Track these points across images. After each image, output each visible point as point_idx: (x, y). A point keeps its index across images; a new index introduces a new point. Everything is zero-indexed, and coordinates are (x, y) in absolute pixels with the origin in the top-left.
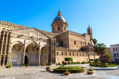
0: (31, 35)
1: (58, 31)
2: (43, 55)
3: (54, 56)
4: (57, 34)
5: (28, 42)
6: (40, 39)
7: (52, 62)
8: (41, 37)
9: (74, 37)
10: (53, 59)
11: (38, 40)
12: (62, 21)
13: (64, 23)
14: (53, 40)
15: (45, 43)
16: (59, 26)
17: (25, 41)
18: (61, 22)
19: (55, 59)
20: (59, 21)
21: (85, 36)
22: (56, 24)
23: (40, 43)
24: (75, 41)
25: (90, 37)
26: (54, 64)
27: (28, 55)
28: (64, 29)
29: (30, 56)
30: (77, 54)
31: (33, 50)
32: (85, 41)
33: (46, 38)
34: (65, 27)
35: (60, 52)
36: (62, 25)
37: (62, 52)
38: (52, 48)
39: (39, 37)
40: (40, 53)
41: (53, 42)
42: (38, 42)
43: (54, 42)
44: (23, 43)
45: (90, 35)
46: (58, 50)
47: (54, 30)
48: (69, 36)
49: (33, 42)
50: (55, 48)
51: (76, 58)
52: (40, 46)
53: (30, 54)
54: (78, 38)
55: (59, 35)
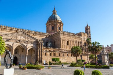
0: (19, 38)
1: (51, 31)
2: (32, 56)
3: (41, 57)
4: (50, 34)
5: (16, 45)
6: (28, 41)
7: (38, 62)
8: (28, 40)
9: (67, 37)
10: (39, 59)
11: (25, 42)
12: (56, 19)
13: (58, 22)
14: (40, 42)
15: (32, 45)
16: (53, 26)
17: (13, 44)
18: (55, 22)
19: (41, 59)
20: (53, 21)
21: (81, 36)
22: (50, 23)
23: (27, 45)
24: (68, 42)
25: (88, 36)
26: (40, 64)
27: (18, 55)
28: (58, 29)
29: (20, 56)
30: (68, 55)
31: (23, 51)
32: (80, 41)
33: (34, 41)
34: (59, 26)
35: (48, 53)
36: (57, 24)
37: (50, 52)
38: (39, 50)
39: (26, 40)
40: (27, 54)
41: (40, 43)
42: (25, 45)
43: (42, 44)
44: (12, 45)
45: (88, 34)
46: (46, 51)
47: (48, 30)
48: (61, 36)
49: (20, 44)
50: (42, 49)
51: (66, 58)
52: (28, 47)
53: (20, 55)
54: (71, 38)
55: (52, 35)
